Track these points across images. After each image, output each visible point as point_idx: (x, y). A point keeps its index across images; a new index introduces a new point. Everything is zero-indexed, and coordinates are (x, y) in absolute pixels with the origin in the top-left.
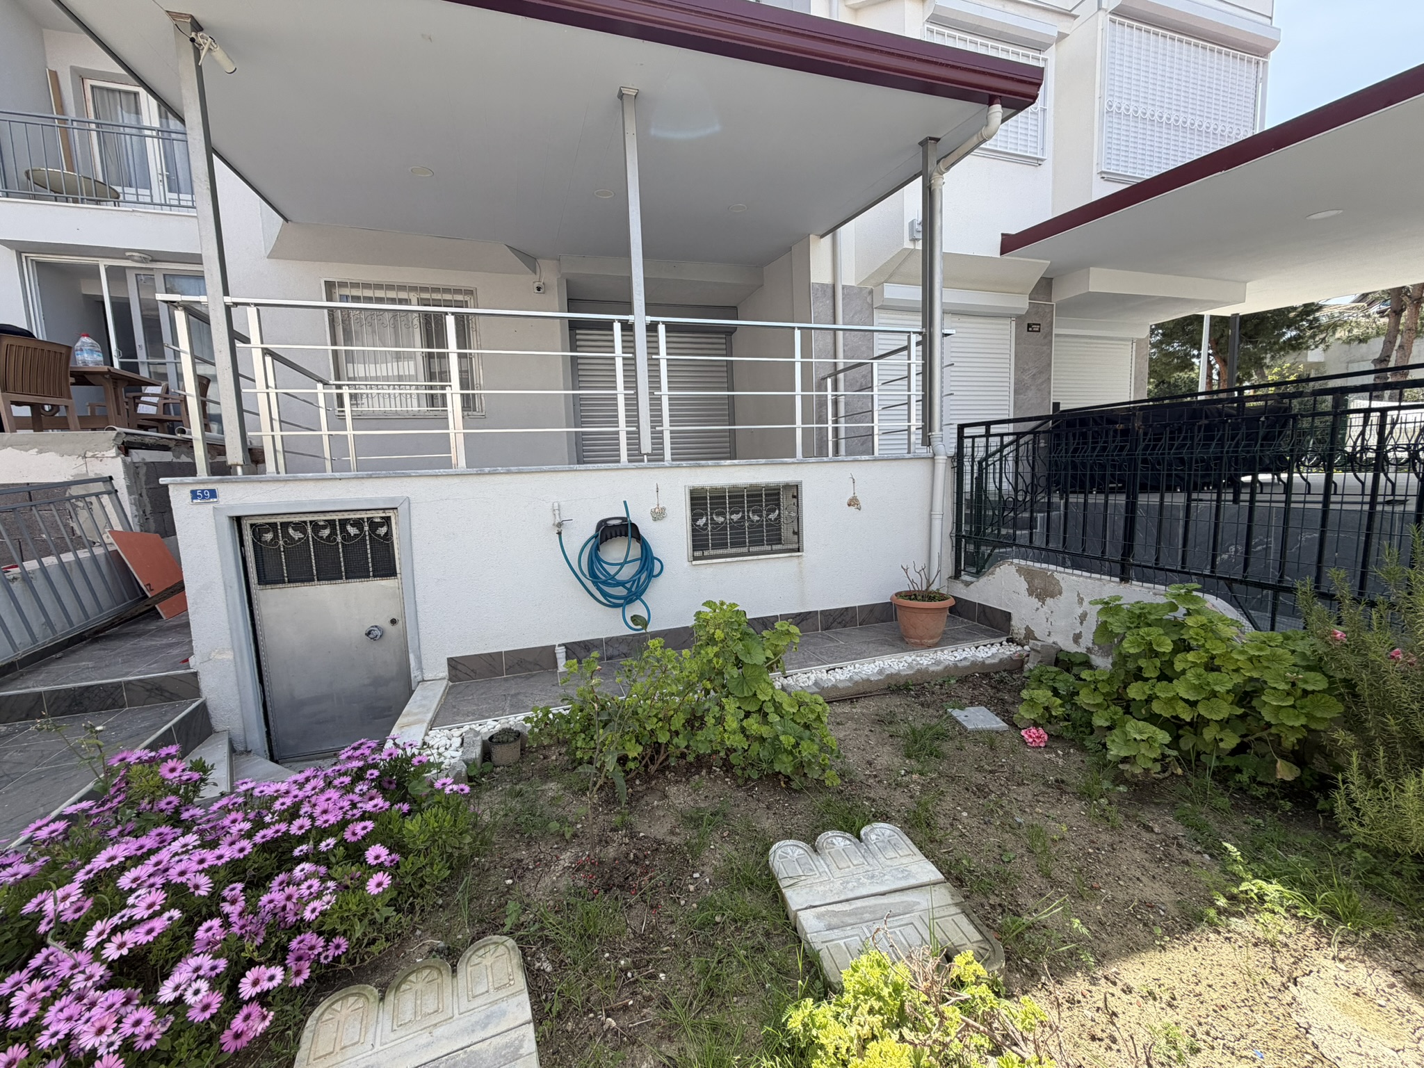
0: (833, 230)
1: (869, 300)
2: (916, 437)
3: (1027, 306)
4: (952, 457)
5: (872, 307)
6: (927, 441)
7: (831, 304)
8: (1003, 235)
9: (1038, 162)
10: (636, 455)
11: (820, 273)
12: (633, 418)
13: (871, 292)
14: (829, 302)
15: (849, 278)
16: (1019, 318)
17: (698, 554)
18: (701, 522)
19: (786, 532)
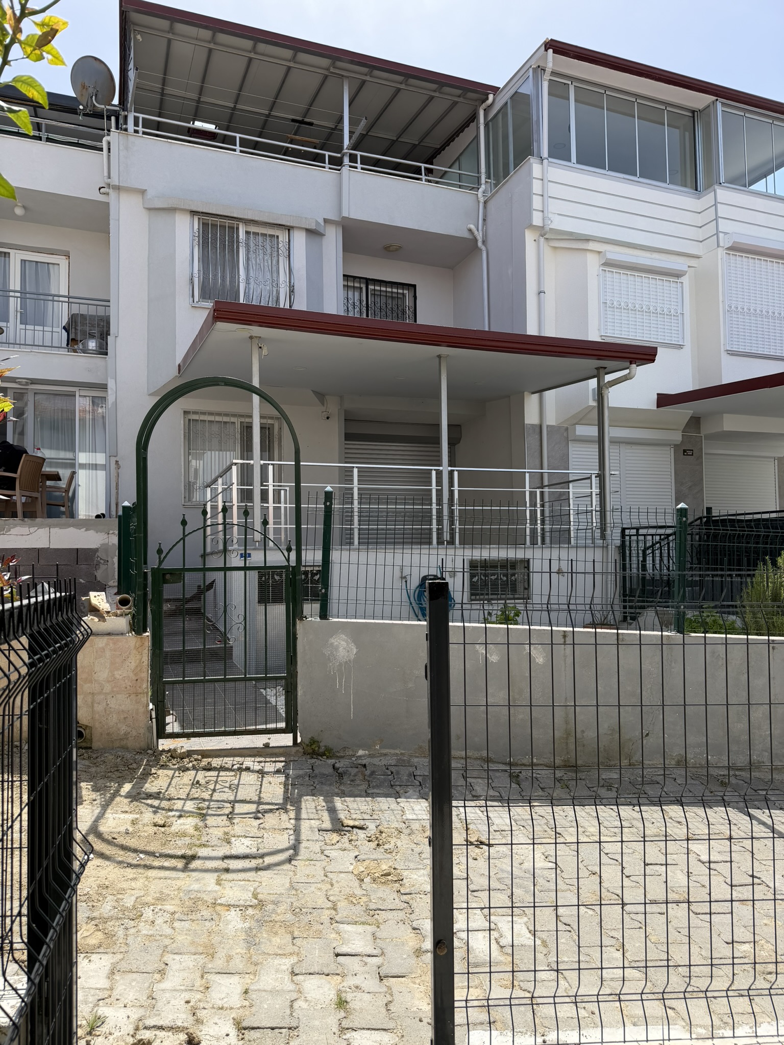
0: (541, 391)
1: (565, 434)
2: (598, 534)
3: (680, 438)
4: (619, 547)
5: (567, 440)
6: (603, 537)
7: (539, 438)
8: (658, 394)
9: (680, 347)
10: (440, 542)
11: (531, 417)
12: (440, 522)
13: (567, 429)
14: (537, 437)
15: (551, 419)
16: (676, 447)
17: (473, 597)
18: (475, 579)
19: (520, 587)
